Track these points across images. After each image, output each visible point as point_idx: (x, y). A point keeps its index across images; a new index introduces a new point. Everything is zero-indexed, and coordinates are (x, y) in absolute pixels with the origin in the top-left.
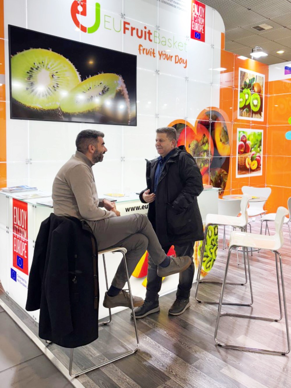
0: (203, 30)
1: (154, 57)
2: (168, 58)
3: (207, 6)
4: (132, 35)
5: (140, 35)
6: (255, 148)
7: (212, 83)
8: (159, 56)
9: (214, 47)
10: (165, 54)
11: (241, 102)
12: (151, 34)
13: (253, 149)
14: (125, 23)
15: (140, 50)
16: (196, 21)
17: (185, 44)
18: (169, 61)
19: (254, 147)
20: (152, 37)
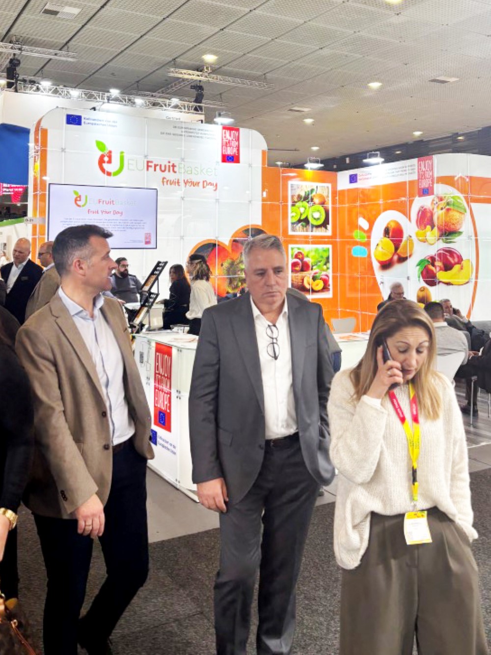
0: (237, 152)
1: (179, 185)
2: (195, 184)
3: (241, 130)
4: (155, 170)
5: (163, 168)
6: (319, 266)
7: (250, 202)
8: (184, 184)
9: (253, 165)
10: (191, 182)
11: (293, 216)
12: (175, 166)
13: (314, 267)
14: (148, 162)
15: (163, 182)
16: (228, 145)
17: (215, 169)
18: (196, 187)
19: (316, 265)
20: (176, 169)
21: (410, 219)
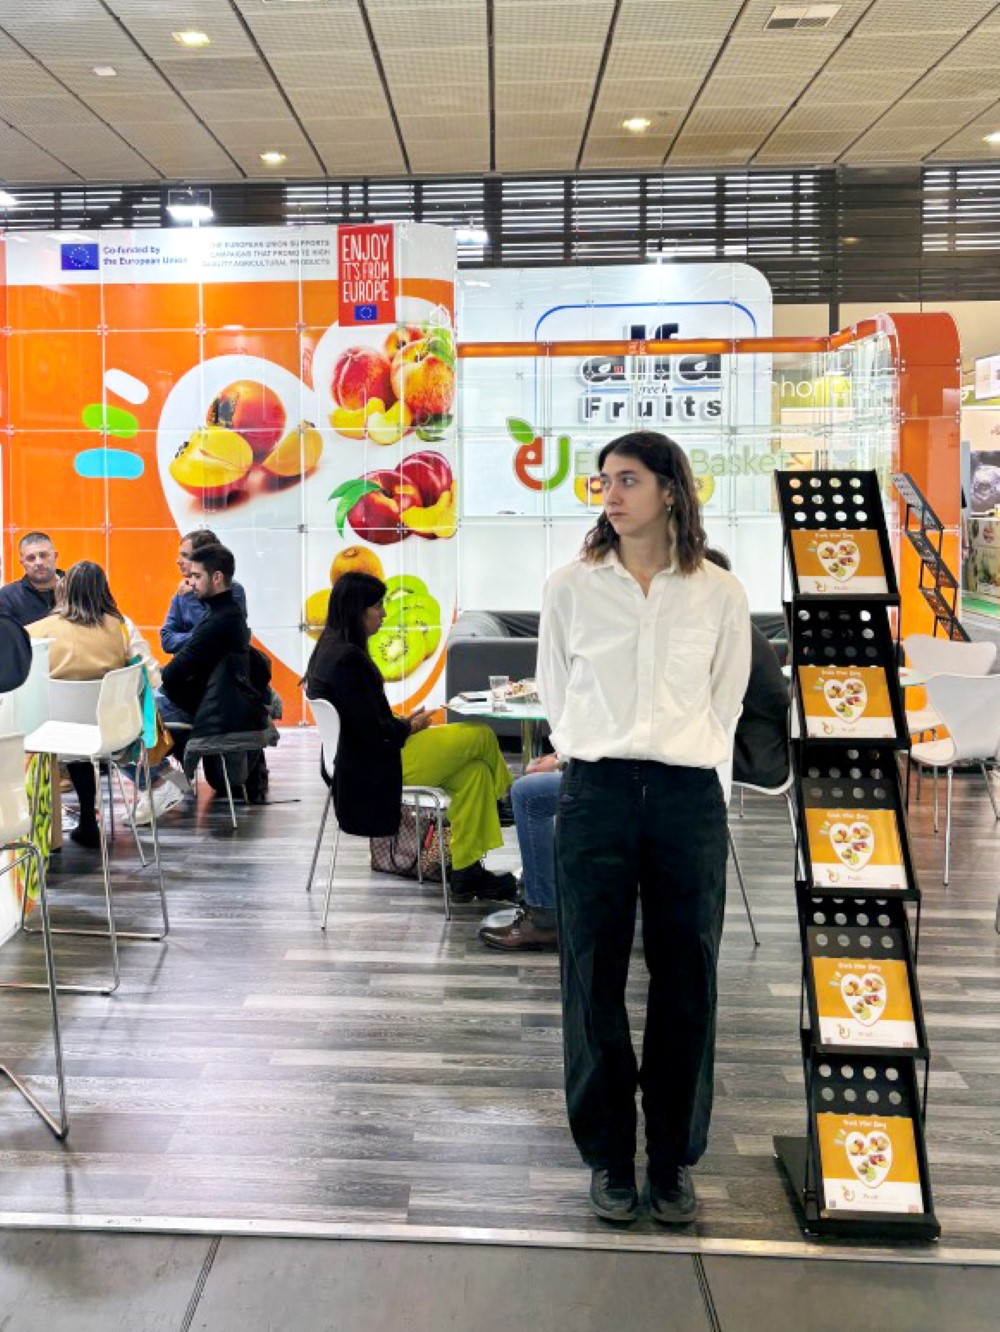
21: (309, 382)
